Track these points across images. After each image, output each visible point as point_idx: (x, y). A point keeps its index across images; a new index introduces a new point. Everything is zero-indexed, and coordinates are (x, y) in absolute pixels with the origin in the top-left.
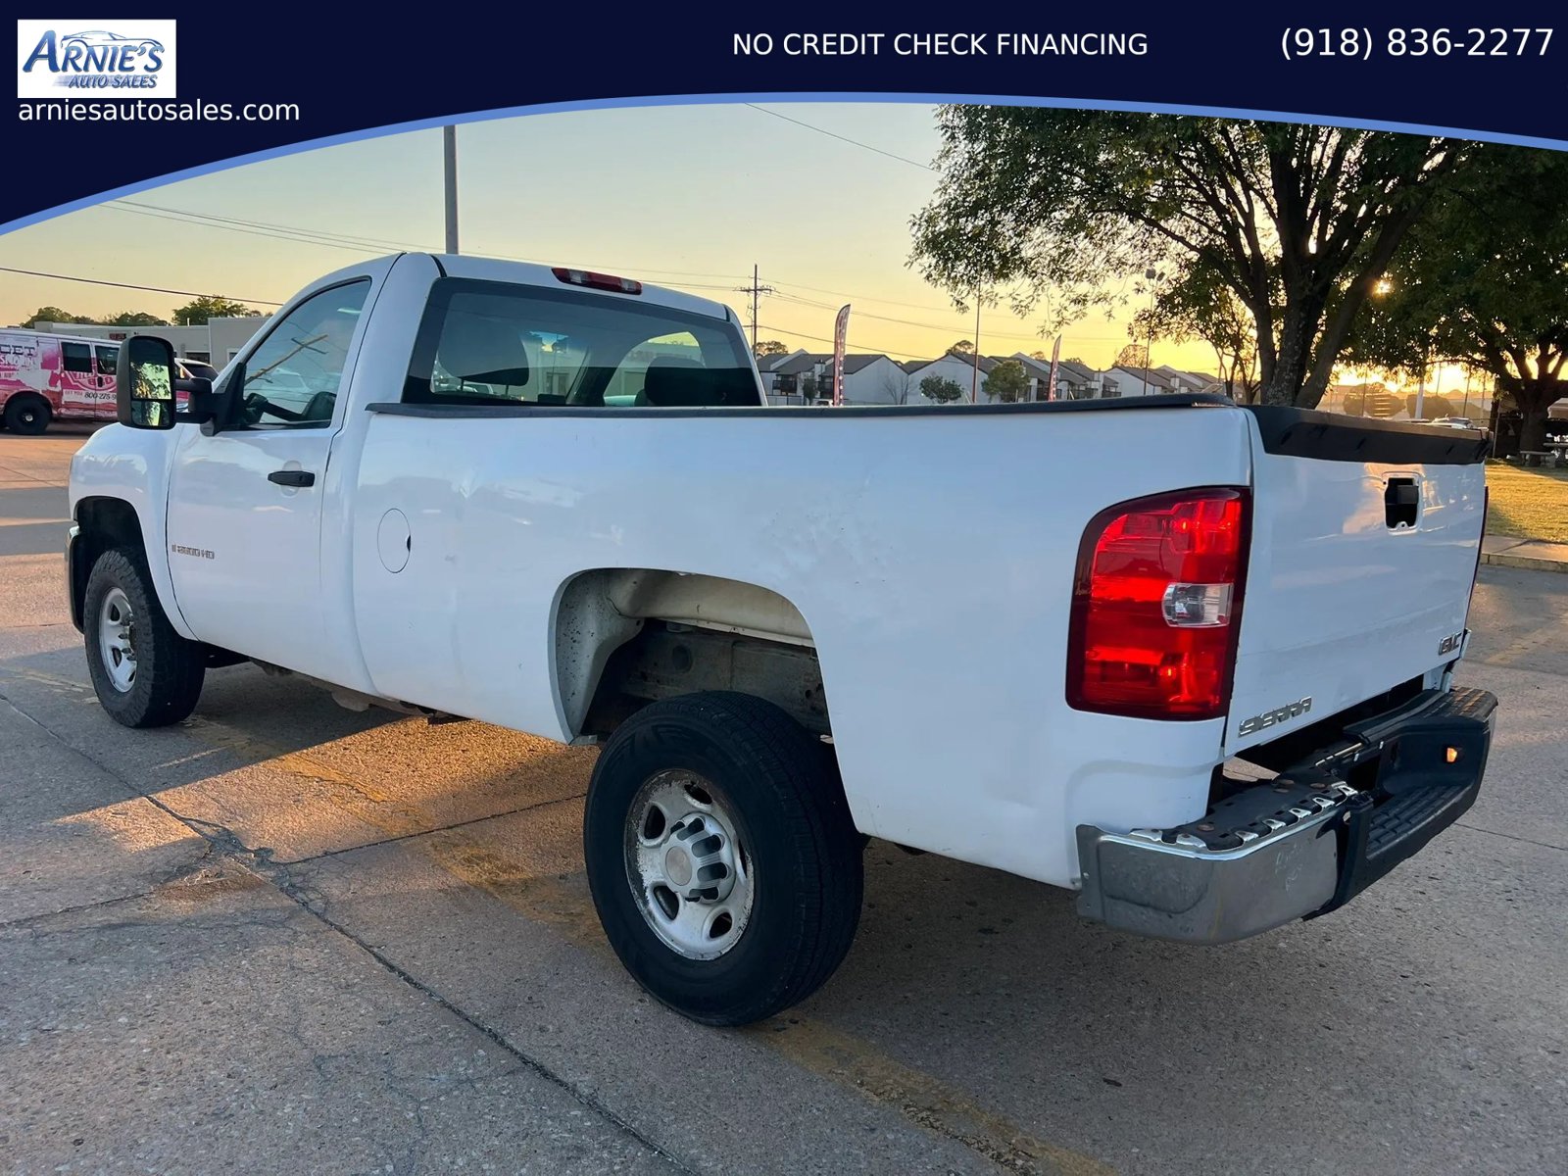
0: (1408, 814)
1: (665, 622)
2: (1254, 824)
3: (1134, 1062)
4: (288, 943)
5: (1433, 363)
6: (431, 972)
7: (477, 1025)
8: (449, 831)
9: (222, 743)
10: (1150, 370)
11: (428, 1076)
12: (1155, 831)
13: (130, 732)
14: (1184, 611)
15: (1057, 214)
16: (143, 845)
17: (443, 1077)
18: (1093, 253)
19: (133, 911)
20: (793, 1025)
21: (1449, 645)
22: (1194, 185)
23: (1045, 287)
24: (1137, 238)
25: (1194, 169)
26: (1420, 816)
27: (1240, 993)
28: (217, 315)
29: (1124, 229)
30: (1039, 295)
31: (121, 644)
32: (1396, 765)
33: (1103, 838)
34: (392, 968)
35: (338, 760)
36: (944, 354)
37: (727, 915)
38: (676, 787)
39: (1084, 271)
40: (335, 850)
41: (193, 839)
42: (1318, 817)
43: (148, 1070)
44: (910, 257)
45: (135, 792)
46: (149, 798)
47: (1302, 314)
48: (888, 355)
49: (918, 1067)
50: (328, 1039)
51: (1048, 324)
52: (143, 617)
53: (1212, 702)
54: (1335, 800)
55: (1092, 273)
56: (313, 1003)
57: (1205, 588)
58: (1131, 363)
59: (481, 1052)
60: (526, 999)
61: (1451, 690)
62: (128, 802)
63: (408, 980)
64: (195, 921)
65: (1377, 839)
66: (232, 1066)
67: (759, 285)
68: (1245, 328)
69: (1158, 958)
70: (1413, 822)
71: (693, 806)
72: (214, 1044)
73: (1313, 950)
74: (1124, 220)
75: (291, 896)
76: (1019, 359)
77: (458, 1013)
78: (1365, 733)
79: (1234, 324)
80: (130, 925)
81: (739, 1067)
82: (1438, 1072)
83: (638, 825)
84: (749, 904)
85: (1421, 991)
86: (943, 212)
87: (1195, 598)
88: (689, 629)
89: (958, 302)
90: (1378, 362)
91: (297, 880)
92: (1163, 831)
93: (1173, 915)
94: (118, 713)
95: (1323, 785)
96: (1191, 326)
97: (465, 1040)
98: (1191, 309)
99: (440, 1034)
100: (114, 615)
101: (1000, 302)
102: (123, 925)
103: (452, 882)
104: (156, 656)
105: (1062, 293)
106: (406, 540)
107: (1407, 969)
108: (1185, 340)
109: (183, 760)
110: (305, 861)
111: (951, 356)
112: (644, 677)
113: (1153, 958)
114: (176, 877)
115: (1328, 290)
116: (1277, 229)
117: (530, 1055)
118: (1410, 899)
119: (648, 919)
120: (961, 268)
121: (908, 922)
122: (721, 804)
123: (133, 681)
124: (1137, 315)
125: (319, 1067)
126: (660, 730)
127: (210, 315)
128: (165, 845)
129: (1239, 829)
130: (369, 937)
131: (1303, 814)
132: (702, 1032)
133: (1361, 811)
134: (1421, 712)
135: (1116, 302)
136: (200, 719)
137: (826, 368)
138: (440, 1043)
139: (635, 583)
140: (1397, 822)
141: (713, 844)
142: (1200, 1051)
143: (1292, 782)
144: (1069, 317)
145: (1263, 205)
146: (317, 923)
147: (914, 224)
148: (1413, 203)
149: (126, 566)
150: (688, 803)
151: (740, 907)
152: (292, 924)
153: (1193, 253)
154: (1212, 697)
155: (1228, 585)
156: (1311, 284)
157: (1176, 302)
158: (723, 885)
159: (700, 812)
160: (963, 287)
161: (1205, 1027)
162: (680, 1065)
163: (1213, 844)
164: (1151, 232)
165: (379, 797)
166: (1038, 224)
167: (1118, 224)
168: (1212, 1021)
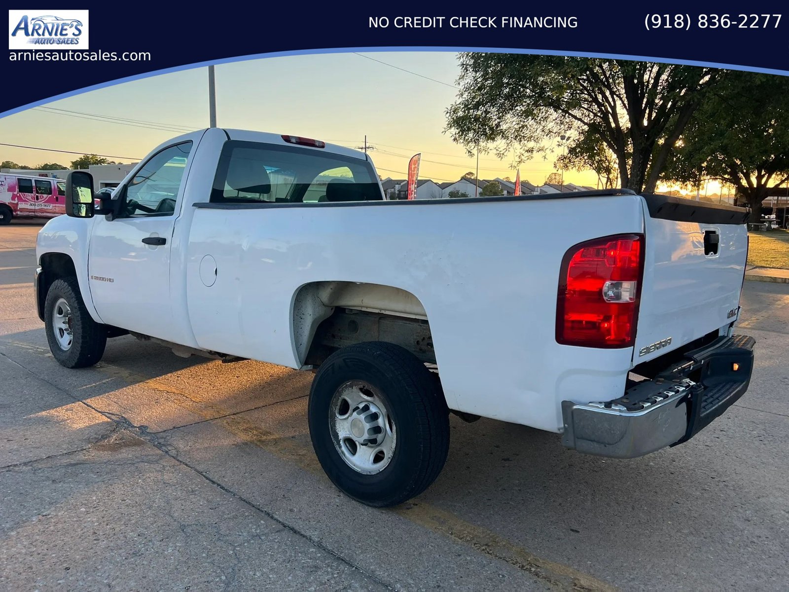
0: (717, 395)
1: (345, 309)
2: (648, 399)
3: (585, 521)
4: (161, 471)
5: (704, 180)
6: (234, 484)
7: (259, 509)
8: (234, 416)
9: (116, 375)
10: (563, 186)
11: (238, 533)
12: (600, 403)
13: (69, 370)
14: (613, 295)
15: (518, 108)
16: (82, 425)
17: (245, 534)
18: (536, 127)
19: (81, 457)
20: (415, 506)
21: (731, 314)
22: (586, 93)
23: (513, 144)
24: (558, 119)
25: (585, 85)
26: (724, 396)
27: (633, 488)
28: (93, 164)
29: (551, 115)
30: (509, 148)
31: (64, 326)
32: (709, 373)
33: (575, 407)
34: (214, 482)
35: (175, 383)
36: (460, 179)
37: (382, 452)
38: (355, 389)
39: (532, 136)
40: (179, 426)
41: (108, 423)
42: (677, 396)
43: (98, 533)
44: (445, 128)
45: (75, 399)
46: (83, 402)
47: (641, 156)
48: (431, 179)
49: (479, 525)
50: (186, 517)
51: (514, 163)
52: (75, 312)
53: (626, 339)
54: (685, 387)
55: (536, 137)
56: (176, 499)
57: (622, 283)
58: (554, 182)
59: (262, 522)
60: (282, 496)
61: (732, 336)
62: (72, 404)
63: (222, 488)
64: (113, 461)
65: (704, 407)
66: (139, 531)
67: (367, 145)
68: (612, 163)
69: (591, 471)
70: (720, 399)
71: (364, 399)
72: (130, 520)
73: (667, 466)
74: (552, 110)
75: (160, 449)
76: (497, 181)
77: (249, 503)
78: (695, 356)
79: (607, 161)
80: (80, 464)
81: (390, 527)
82: (733, 523)
83: (336, 409)
84: (394, 445)
85: (722, 485)
86: (462, 107)
87: (617, 289)
88: (356, 312)
89: (469, 152)
90: (677, 180)
91: (162, 441)
92: (604, 402)
93: (607, 445)
94: (63, 361)
95: (679, 381)
96: (585, 162)
97: (254, 516)
98: (585, 155)
99: (241, 514)
100: (60, 312)
101: (490, 152)
102: (77, 464)
103: (239, 440)
104: (83, 332)
105: (521, 147)
106: (215, 270)
107: (714, 474)
108: (582, 170)
109: (97, 383)
110: (164, 431)
111: (464, 180)
112: (334, 336)
113: (589, 471)
114: (100, 440)
115: (654, 144)
116: (628, 114)
117: (287, 522)
118: (712, 441)
119: (341, 455)
120: (471, 135)
121: (467, 456)
122: (378, 396)
123: (71, 344)
124: (558, 158)
125: (183, 530)
126: (347, 360)
127: (90, 164)
128: (94, 425)
129: (641, 401)
130: (200, 468)
131: (671, 394)
132: (371, 510)
133: (699, 392)
134: (719, 347)
135: (548, 151)
136: (103, 364)
137: (401, 186)
138: (242, 518)
139: (331, 289)
140: (712, 399)
141: (374, 417)
142: (616, 515)
143: (663, 379)
144: (524, 159)
145: (620, 102)
146: (174, 462)
147: (447, 113)
148: (696, 100)
149: (67, 287)
150: (361, 396)
151: (389, 447)
152: (161, 462)
153: (586, 126)
154: (626, 338)
155: (633, 282)
156: (645, 141)
157: (577, 151)
158: (380, 437)
159: (367, 401)
160: (472, 145)
161: (617, 503)
162: (361, 526)
163: (629, 408)
164: (565, 116)
165: (198, 400)
166: (509, 113)
167: (548, 112)
168: (621, 501)
